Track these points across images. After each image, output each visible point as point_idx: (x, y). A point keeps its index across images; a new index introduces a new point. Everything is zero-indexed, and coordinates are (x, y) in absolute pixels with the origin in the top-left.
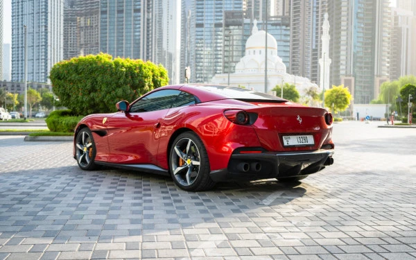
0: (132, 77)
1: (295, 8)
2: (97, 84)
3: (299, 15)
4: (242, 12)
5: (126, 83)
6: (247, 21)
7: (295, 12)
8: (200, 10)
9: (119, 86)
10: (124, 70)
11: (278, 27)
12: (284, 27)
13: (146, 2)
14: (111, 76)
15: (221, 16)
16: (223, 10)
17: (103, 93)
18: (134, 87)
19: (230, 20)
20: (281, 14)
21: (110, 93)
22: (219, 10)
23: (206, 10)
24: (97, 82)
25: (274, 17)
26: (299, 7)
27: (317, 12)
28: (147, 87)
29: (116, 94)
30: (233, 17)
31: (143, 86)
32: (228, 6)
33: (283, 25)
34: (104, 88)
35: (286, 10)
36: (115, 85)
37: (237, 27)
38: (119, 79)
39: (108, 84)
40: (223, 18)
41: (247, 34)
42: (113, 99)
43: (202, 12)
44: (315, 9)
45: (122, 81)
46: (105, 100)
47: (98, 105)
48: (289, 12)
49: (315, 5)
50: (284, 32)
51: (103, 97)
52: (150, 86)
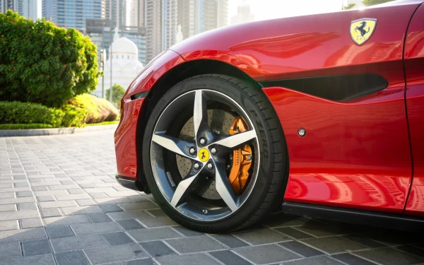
0: (62, 46)
1: (148, 21)
2: (10, 53)
3: (152, 27)
4: (102, 21)
5: (53, 53)
6: (107, 29)
7: (149, 24)
8: (62, 17)
9: (42, 57)
10: (51, 33)
11: (135, 36)
12: (140, 37)
13: (6, 2)
14: (32, 40)
15: (81, 23)
16: (83, 18)
17: (19, 66)
18: (64, 60)
19: (91, 28)
20: (136, 25)
21: (30, 66)
22: (79, 18)
23: (67, 17)
24: (10, 49)
25: (130, 27)
26: (152, 20)
27: (168, 25)
28: (79, 63)
29: (40, 68)
30: (94, 25)
31: (75, 60)
32: (88, 15)
33: (140, 34)
34: (21, 58)
35: (141, 22)
36: (38, 55)
37: (97, 34)
38: (44, 46)
39: (28, 53)
40: (84, 25)
41: (107, 40)
42: (34, 75)
43: (64, 19)
44: (166, 23)
45: (48, 49)
46: (23, 77)
47: (10, 83)
48: (144, 24)
49: (166, 19)
50: (140, 41)
51: (21, 72)
52: (83, 62)
